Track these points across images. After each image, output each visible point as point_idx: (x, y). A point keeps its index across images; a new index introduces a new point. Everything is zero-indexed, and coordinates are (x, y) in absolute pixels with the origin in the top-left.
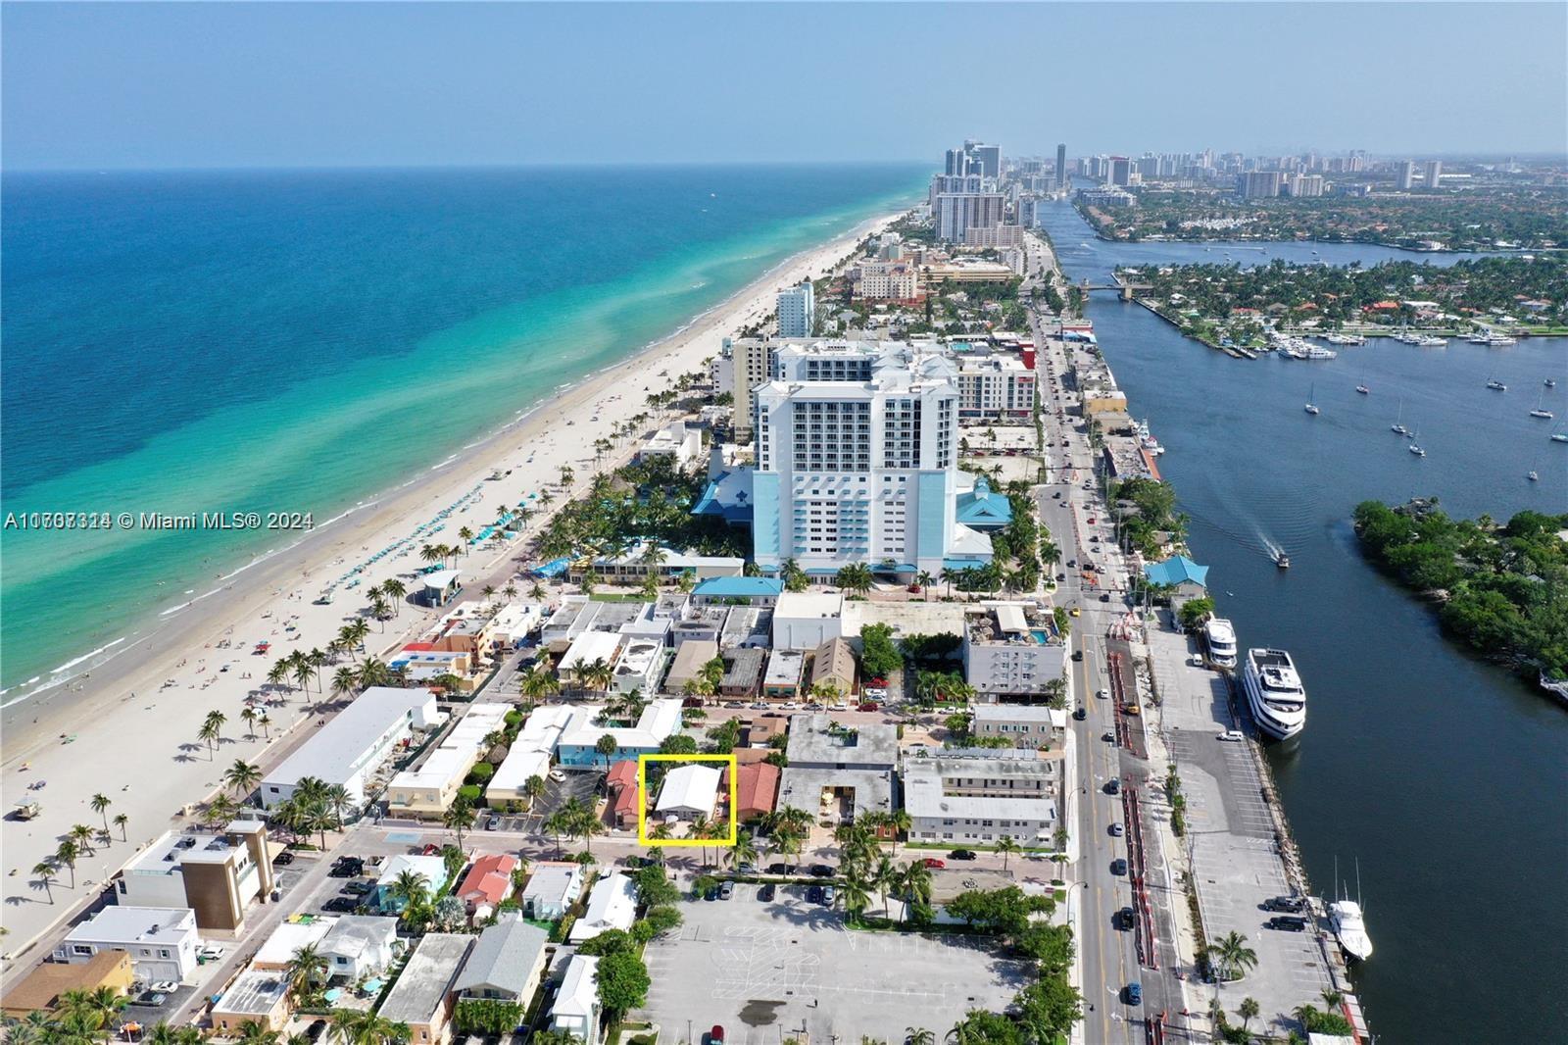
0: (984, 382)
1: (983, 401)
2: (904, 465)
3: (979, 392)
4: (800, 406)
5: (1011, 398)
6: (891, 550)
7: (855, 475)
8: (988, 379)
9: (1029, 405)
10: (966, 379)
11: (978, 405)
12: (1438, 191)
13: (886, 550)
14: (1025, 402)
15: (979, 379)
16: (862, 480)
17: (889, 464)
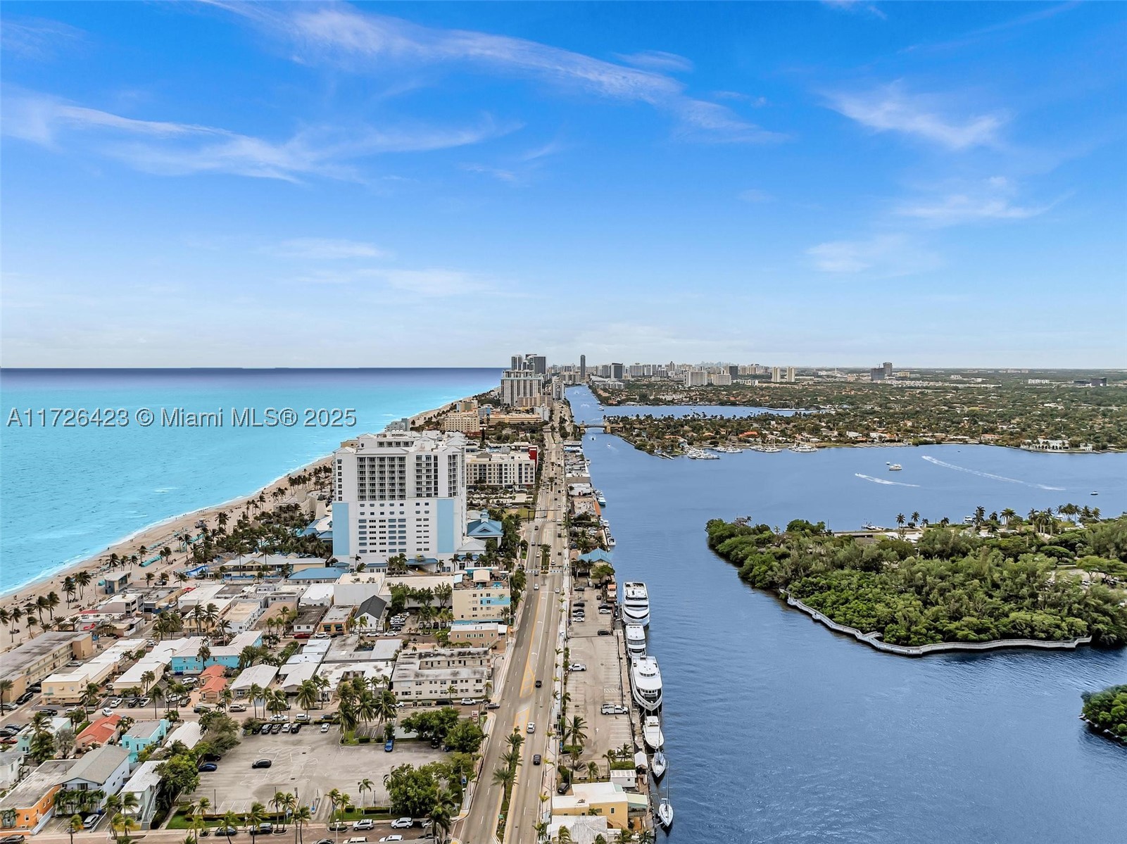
0: (504, 467)
1: (504, 479)
2: (429, 495)
3: (501, 474)
4: (361, 459)
5: (520, 477)
6: (421, 550)
7: (397, 502)
8: (506, 465)
9: (532, 481)
10: (492, 466)
11: (501, 482)
12: (794, 383)
13: (418, 550)
14: (529, 479)
15: (501, 465)
16: (402, 505)
17: (419, 495)
